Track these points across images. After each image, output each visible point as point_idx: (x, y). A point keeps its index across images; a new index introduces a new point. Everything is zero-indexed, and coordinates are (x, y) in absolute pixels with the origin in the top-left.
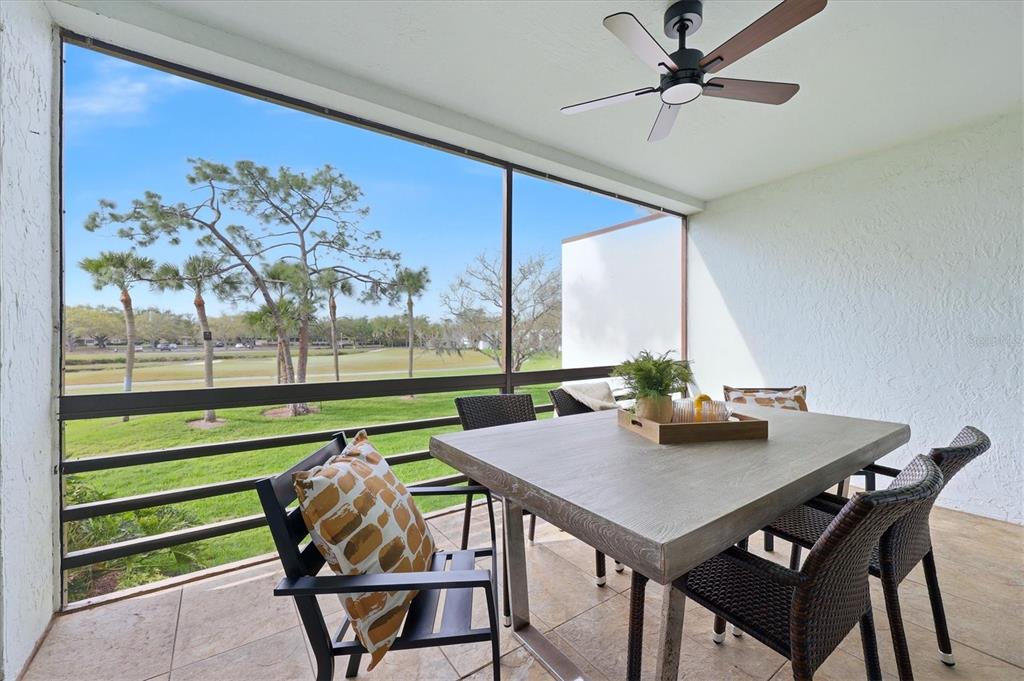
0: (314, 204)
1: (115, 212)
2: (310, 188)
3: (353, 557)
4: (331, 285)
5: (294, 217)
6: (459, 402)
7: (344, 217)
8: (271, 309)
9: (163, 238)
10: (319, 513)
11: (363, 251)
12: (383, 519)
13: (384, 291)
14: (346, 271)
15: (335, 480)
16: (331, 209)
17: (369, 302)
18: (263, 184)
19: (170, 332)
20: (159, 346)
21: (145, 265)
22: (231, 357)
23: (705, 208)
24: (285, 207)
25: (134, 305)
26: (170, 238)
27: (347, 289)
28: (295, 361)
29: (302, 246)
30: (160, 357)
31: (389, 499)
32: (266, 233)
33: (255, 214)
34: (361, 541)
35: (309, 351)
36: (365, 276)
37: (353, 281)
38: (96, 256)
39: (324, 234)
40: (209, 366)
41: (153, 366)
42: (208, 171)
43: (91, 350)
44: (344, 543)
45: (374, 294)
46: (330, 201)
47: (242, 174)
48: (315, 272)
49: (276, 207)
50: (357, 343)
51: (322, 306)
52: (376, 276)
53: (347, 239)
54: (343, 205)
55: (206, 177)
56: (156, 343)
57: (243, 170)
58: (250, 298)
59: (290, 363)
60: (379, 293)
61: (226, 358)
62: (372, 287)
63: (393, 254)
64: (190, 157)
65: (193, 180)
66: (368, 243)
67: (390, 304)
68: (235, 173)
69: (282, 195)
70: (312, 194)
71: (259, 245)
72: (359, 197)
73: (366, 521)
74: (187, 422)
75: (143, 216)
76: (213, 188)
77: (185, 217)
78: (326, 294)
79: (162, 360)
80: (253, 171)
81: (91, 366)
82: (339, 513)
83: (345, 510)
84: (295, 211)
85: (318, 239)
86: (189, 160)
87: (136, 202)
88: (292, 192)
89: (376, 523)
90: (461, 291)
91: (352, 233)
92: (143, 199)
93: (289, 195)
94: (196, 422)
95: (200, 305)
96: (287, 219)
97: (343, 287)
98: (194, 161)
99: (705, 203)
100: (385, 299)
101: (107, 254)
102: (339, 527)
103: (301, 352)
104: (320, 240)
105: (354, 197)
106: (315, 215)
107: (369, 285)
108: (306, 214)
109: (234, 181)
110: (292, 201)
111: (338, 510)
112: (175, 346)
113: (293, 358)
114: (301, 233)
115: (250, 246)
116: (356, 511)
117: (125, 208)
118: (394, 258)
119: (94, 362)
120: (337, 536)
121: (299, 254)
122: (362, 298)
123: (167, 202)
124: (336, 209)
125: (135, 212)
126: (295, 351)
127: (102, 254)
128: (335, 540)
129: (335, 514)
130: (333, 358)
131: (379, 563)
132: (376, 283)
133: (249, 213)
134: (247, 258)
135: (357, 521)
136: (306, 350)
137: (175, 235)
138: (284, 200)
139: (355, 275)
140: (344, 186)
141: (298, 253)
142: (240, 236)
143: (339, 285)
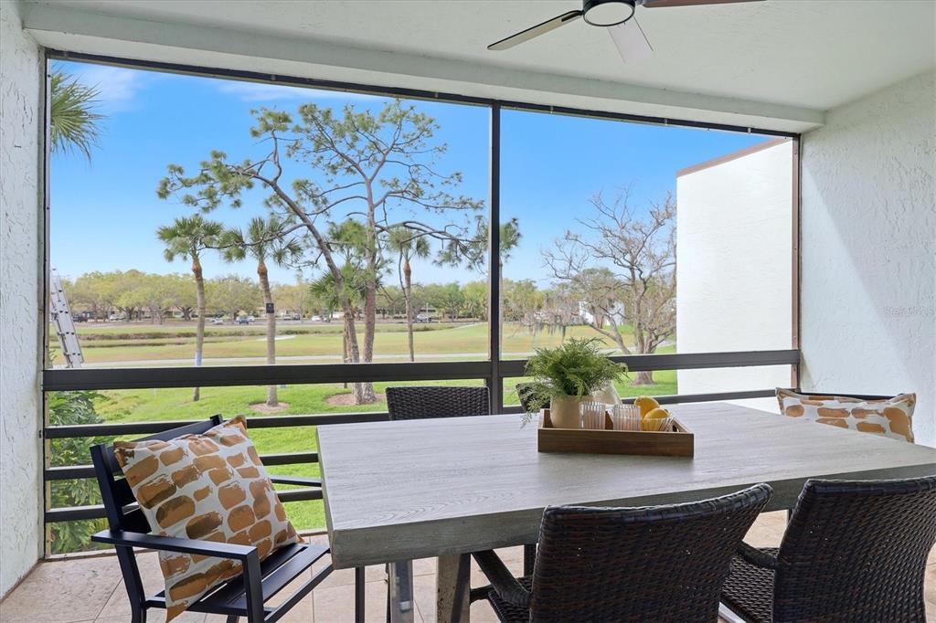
0: (382, 147)
1: (184, 177)
2: (377, 128)
3: (162, 521)
4: (402, 244)
5: (362, 165)
6: (390, 392)
7: (417, 159)
8: (334, 277)
9: (226, 200)
10: (137, 480)
11: (441, 201)
12: (202, 494)
13: (464, 250)
14: (418, 226)
15: (158, 454)
16: (402, 150)
17: (446, 265)
18: (328, 130)
19: (248, 302)
20: (238, 319)
21: (212, 230)
22: (307, 332)
23: (825, 122)
24: (352, 154)
25: (204, 275)
26: (231, 201)
27: (422, 248)
28: (361, 338)
29: (369, 199)
30: (238, 331)
31: (219, 477)
32: (331, 186)
33: (320, 165)
34: (171, 509)
35: (377, 326)
36: (440, 233)
37: (429, 238)
38: (171, 224)
39: (396, 183)
40: (272, 342)
41: (230, 341)
42: (270, 121)
43: (178, 323)
44: (155, 509)
45: (453, 255)
46: (401, 140)
47: (306, 120)
48: (383, 230)
49: (342, 155)
50: (446, 316)
51: (389, 271)
52: (453, 232)
53: (422, 186)
54: (416, 143)
55: (268, 128)
56: (236, 315)
57: (307, 115)
58: (314, 264)
59: (354, 341)
60: (459, 253)
61: (301, 333)
62: (451, 245)
63: (475, 202)
64: (253, 109)
65: (255, 133)
66: (446, 189)
67: (470, 267)
68: (297, 120)
69: (350, 141)
70: (379, 135)
71: (325, 201)
72: (434, 132)
73: (179, 492)
74: (250, 404)
75: (210, 179)
76: (276, 139)
77: (248, 175)
78: (396, 256)
79: (239, 334)
80: (316, 114)
81: (177, 340)
82: (155, 482)
83: (162, 479)
84: (363, 157)
85: (388, 189)
86: (252, 112)
87: (204, 164)
88: (358, 134)
89: (191, 496)
90: (569, 247)
91: (427, 178)
92: (210, 160)
93: (356, 139)
94: (259, 406)
95: (263, 273)
96: (353, 168)
97: (418, 247)
98: (257, 112)
99: (825, 114)
100: (465, 260)
101: (181, 220)
102: (153, 494)
103: (368, 328)
104: (390, 189)
105: (429, 132)
106: (384, 161)
107: (447, 243)
108: (375, 160)
109: (298, 129)
110: (360, 145)
111: (153, 479)
112: (253, 318)
113: (357, 335)
114: (369, 183)
115: (316, 203)
116: (172, 482)
117: (192, 172)
118: (476, 207)
119: (179, 336)
120: (151, 501)
121: (366, 209)
122: (438, 260)
123: (232, 161)
124: (407, 149)
125: (202, 174)
126: (360, 325)
127: (177, 221)
128: (149, 505)
129: (151, 481)
130: (407, 334)
131: (185, 531)
132: (455, 241)
133: (315, 165)
134: (311, 218)
135: (172, 490)
136: (373, 325)
137: (236, 197)
138: (352, 146)
139: (429, 231)
140: (416, 120)
141: (365, 207)
142: (306, 192)
143: (414, 245)
